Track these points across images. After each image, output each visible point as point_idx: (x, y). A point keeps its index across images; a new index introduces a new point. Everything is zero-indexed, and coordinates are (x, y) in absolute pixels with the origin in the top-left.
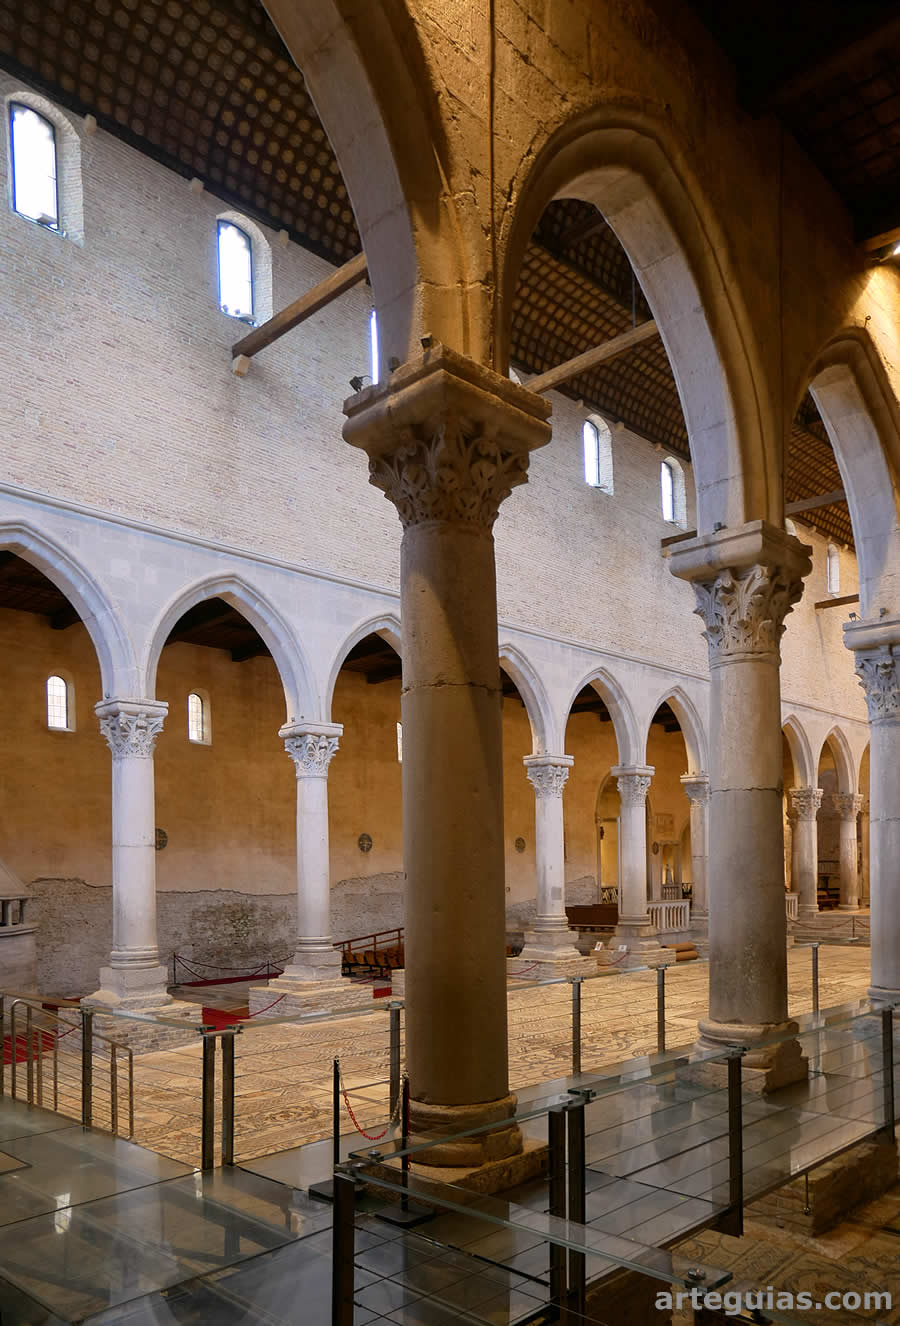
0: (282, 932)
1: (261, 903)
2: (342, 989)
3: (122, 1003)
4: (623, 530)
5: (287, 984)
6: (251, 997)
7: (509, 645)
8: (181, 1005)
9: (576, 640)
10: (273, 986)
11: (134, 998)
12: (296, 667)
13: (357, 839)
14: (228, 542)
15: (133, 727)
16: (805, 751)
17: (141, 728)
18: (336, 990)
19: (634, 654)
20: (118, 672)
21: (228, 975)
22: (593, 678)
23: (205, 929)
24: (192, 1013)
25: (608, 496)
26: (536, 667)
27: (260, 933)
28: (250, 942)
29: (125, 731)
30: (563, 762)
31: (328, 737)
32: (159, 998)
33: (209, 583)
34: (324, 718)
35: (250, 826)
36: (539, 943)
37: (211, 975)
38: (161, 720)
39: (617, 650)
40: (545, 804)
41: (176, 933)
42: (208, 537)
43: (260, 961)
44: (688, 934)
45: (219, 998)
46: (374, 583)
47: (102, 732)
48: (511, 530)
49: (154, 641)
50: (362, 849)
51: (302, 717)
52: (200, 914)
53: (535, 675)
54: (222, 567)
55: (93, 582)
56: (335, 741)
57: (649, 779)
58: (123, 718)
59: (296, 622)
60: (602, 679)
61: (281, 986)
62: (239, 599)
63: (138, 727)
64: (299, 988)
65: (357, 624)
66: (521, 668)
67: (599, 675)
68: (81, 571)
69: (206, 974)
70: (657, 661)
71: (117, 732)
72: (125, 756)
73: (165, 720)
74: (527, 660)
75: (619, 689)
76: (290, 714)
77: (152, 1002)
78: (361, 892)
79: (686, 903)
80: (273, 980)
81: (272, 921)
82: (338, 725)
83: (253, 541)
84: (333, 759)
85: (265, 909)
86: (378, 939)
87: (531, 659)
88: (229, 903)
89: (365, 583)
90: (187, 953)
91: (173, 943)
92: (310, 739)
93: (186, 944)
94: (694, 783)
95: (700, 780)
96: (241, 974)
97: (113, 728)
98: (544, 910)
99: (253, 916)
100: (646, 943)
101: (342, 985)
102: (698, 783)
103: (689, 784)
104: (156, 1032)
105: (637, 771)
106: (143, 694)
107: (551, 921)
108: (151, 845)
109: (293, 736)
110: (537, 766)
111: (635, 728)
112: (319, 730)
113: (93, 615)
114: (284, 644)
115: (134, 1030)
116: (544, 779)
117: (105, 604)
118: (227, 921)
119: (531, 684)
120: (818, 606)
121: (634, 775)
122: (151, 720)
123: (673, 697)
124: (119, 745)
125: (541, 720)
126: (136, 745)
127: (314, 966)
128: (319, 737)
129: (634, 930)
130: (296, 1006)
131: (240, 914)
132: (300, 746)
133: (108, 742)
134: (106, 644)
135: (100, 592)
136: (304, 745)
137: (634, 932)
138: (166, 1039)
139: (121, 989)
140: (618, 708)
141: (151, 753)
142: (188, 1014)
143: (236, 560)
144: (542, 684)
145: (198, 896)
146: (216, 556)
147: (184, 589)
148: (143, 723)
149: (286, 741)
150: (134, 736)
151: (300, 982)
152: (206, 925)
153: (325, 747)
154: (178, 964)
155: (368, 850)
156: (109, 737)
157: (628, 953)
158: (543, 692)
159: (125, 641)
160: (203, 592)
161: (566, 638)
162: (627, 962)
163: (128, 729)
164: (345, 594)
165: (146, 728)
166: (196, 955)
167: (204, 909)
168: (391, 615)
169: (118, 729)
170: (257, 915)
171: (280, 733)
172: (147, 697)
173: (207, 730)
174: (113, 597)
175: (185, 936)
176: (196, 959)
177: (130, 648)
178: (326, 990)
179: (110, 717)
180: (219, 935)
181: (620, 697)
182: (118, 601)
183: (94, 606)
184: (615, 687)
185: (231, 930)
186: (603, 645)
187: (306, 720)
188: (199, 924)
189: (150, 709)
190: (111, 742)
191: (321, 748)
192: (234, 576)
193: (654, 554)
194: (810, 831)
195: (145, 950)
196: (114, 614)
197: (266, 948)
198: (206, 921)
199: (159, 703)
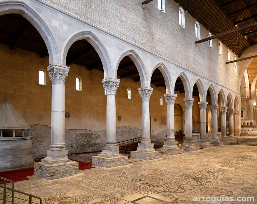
0: (99, 141)
1: (94, 133)
2: (119, 157)
3: (53, 162)
4: (187, 38)
5: (103, 155)
6: (92, 159)
7: (162, 63)
8: (72, 162)
9: (177, 64)
10: (99, 156)
11: (58, 160)
12: (107, 62)
13: (118, 117)
14: (89, 21)
15: (59, 74)
16: (224, 98)
17: (61, 74)
18: (118, 157)
19: (190, 70)
20: (54, 56)
21: (85, 151)
22: (181, 75)
23: (79, 139)
24: (75, 165)
25: (184, 28)
26: (168, 69)
27: (93, 141)
28: (91, 143)
29: (56, 75)
30: (174, 95)
31: (116, 83)
32: (65, 160)
33: (83, 33)
34: (115, 77)
35: (91, 113)
36: (168, 144)
37: (81, 151)
38: (67, 72)
39: (186, 68)
40: (170, 107)
41: (72, 140)
42: (83, 19)
43: (93, 148)
44: (200, 142)
45: (83, 158)
46: (129, 41)
47: (49, 76)
48: (162, 33)
49: (65, 48)
50: (119, 120)
51: (109, 76)
52: (78, 135)
53: (168, 72)
54: (87, 29)
55: (47, 26)
56: (118, 84)
57: (193, 102)
58: (55, 70)
59: (108, 48)
60: (183, 75)
61: (102, 156)
62: (91, 39)
63: (60, 74)
64: (107, 157)
65: (124, 51)
66: (165, 70)
67: (182, 74)
68: (42, 22)
69: (80, 151)
70: (195, 72)
71: (54, 75)
72: (55, 83)
73: (68, 72)
74: (166, 67)
75: (187, 78)
76: (105, 76)
77: (63, 161)
78: (118, 131)
79: (199, 134)
80: (99, 154)
81: (96, 137)
82: (119, 80)
83: (96, 23)
84: (117, 89)
85: (95, 134)
86: (123, 143)
87: (167, 68)
88: (86, 133)
89: (127, 40)
90: (75, 146)
91: (71, 143)
92: (111, 83)
93: (74, 143)
94: (201, 104)
95: (203, 103)
96: (88, 151)
97: (52, 74)
98: (169, 135)
99: (92, 136)
100: (193, 144)
101: (119, 156)
102: (203, 104)
103: (200, 104)
104: (64, 171)
105: (191, 99)
106: (62, 64)
107: (171, 138)
108: (63, 112)
109: (106, 82)
110: (167, 97)
111: (190, 89)
112: (114, 80)
113: (47, 37)
114: (104, 55)
115: (56, 171)
116: (169, 100)
117: (50, 34)
118: (85, 137)
119: (167, 74)
120: (226, 63)
121: (190, 101)
122: (64, 72)
123: (198, 82)
124: (54, 79)
125: (169, 84)
126: (59, 80)
127: (111, 150)
128: (114, 82)
129: (189, 141)
130: (107, 162)
131: (88, 136)
132: (108, 85)
133: (51, 79)
134: (50, 47)
135: (49, 30)
136: (109, 85)
137: (190, 141)
138: (67, 173)
139: (53, 157)
140: (186, 83)
141: (64, 83)
142: (74, 165)
143: (91, 27)
144: (169, 74)
145: (78, 131)
146: (85, 25)
147: (75, 33)
148: (62, 73)
149: (104, 84)
150: (59, 76)
151: (107, 155)
152: (80, 138)
153: (115, 86)
154: (72, 149)
155: (120, 120)
156: (51, 77)
157: (188, 147)
158: (170, 77)
159: (57, 46)
160: (81, 36)
161: (175, 63)
162: (188, 149)
163: (57, 74)
164: (121, 43)
165: (62, 74)
166: (77, 146)
167: (79, 134)
168: (133, 50)
169: (54, 74)
170: (93, 136)
171: (102, 82)
172: (63, 65)
173: (81, 88)
174: (53, 32)
175: (74, 141)
176: (77, 147)
177: (58, 49)
178: (115, 157)
179: (51, 71)
180: (83, 141)
181: (187, 80)
182: (54, 33)
183: (47, 34)
184: (186, 77)
185: (86, 140)
186: (183, 66)
187: (110, 77)
188: (78, 138)
189: (64, 69)
190: (52, 79)
191: (114, 86)
192: (90, 32)
193: (194, 45)
194: (225, 117)
195: (61, 145)
196: (53, 37)
197: (95, 145)
198: (80, 137)
199: (67, 67)
